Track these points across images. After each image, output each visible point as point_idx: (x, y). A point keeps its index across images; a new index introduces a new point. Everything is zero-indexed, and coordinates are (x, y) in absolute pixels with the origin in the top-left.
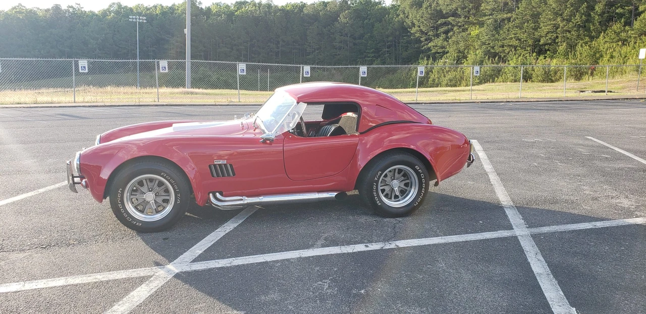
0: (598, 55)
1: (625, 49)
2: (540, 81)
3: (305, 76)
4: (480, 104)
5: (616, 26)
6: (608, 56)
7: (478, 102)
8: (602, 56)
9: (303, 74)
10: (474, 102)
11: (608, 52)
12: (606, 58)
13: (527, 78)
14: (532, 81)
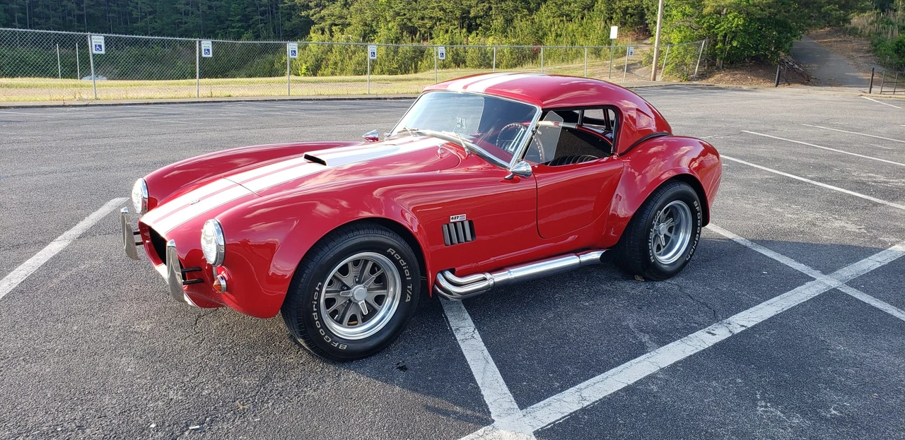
0: (541, 33)
1: (571, 26)
3: (204, 55)
6: (554, 35)
8: (545, 34)
9: (200, 52)
11: (552, 30)
12: (551, 37)
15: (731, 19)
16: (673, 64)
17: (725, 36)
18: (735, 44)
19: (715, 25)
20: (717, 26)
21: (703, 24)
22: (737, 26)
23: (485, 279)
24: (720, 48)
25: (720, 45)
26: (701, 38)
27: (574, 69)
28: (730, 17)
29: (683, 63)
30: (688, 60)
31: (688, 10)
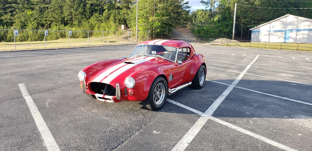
0: (92, 26)
1: (103, 24)
2: (70, 37)
4: (79, 48)
5: (97, 14)
6: (97, 27)
7: (78, 48)
8: (94, 27)
10: (76, 48)
11: (96, 25)
12: (96, 28)
13: (63, 36)
14: (66, 37)
15: (157, 23)
16: (141, 37)
17: (155, 28)
18: (158, 30)
19: (152, 25)
20: (153, 25)
21: (149, 24)
22: (159, 25)
23: (175, 90)
24: (154, 32)
25: (154, 31)
26: (149, 29)
27: (109, 38)
28: (156, 22)
29: (144, 37)
30: (145, 36)
31: (144, 20)
